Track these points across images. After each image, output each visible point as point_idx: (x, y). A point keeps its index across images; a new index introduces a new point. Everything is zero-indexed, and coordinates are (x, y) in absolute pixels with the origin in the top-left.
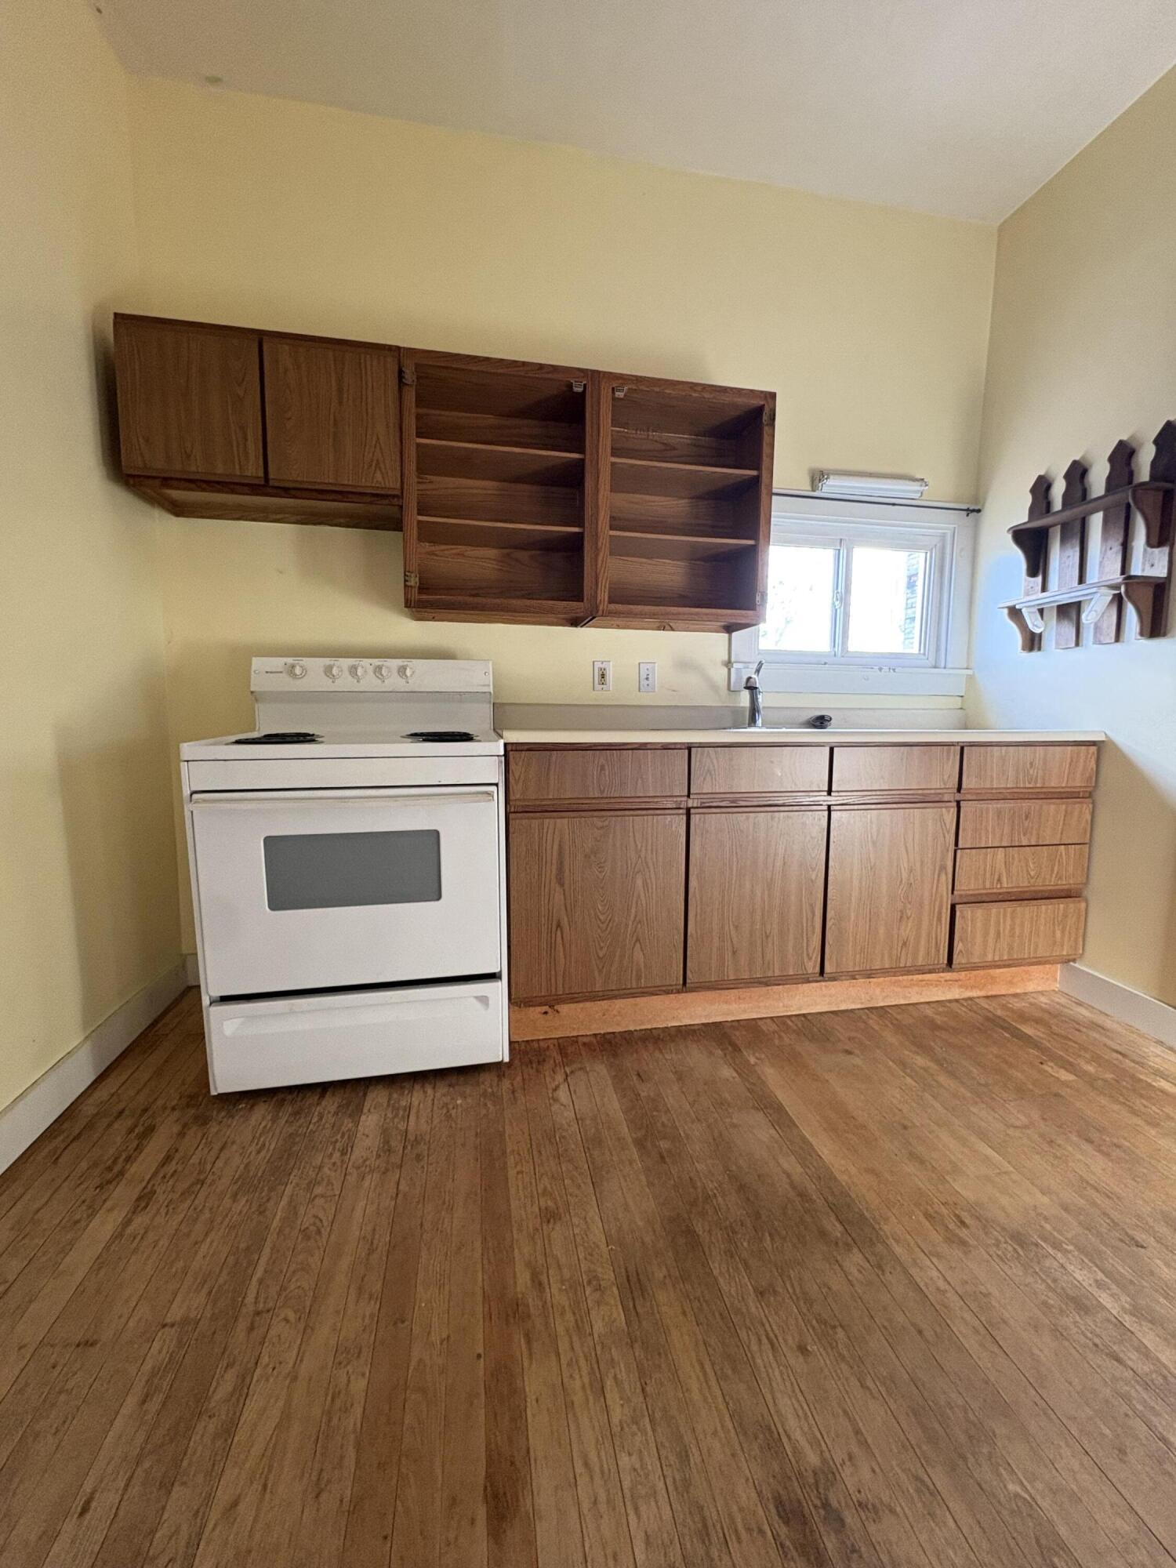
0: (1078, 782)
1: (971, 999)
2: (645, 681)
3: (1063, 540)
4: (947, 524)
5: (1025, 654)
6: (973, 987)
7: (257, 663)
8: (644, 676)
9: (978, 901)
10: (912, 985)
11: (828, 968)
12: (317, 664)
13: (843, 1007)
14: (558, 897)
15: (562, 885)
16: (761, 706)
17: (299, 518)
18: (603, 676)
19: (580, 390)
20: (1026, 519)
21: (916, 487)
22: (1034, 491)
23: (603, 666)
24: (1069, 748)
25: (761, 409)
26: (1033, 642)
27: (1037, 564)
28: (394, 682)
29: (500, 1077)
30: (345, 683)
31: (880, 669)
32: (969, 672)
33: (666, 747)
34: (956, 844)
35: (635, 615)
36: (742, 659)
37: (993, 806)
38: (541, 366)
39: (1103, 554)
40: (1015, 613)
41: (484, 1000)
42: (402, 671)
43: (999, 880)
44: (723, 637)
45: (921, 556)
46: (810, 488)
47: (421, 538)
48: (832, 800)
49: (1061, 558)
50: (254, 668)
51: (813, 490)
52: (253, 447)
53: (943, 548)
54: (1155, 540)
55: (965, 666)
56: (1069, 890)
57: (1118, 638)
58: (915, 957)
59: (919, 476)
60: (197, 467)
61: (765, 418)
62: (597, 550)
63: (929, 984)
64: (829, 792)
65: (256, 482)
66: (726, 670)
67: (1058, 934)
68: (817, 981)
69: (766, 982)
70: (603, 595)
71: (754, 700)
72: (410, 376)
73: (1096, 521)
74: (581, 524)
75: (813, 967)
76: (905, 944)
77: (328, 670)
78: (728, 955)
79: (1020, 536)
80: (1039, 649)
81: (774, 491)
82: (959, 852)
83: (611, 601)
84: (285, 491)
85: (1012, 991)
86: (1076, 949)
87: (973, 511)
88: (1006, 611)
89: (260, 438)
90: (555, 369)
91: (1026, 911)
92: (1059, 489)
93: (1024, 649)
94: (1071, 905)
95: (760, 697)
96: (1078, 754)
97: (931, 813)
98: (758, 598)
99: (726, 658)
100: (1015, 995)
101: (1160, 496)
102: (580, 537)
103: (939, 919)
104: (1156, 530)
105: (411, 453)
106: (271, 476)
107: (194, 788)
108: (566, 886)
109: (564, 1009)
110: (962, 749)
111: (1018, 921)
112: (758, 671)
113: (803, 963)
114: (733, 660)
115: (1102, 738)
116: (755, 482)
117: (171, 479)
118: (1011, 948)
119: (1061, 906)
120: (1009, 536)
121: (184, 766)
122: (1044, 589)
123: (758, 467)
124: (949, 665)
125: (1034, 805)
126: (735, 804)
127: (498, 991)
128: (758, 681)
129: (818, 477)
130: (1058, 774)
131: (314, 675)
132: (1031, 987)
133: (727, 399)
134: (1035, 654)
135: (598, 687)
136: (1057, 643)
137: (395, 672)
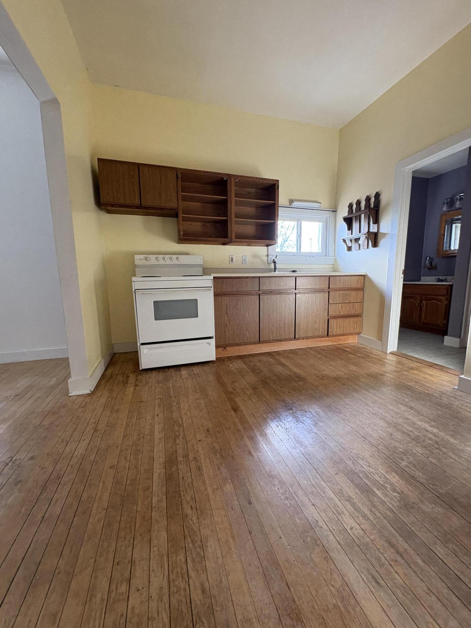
0: (359, 286)
1: (334, 345)
2: (244, 261)
3: (356, 221)
4: (328, 215)
5: (348, 252)
6: (335, 342)
7: (136, 256)
8: (244, 259)
9: (335, 317)
10: (319, 341)
11: (296, 336)
12: (153, 257)
13: (301, 348)
14: (226, 318)
15: (227, 315)
16: (277, 268)
17: (144, 214)
18: (232, 260)
19: (226, 179)
20: (347, 215)
21: (318, 205)
22: (349, 207)
23: (232, 257)
24: (357, 277)
25: (275, 185)
26: (349, 249)
27: (350, 227)
28: (175, 262)
29: (214, 364)
30: (161, 262)
31: (310, 257)
32: (335, 257)
33: (253, 277)
34: (329, 303)
35: (241, 242)
36: (271, 254)
37: (337, 293)
38: (215, 173)
39: (364, 225)
40: (344, 241)
41: (209, 344)
42: (177, 258)
43: (340, 312)
44: (266, 248)
45: (321, 223)
46: (289, 205)
47: (183, 221)
48: (296, 291)
49: (355, 226)
50: (135, 258)
51: (290, 205)
52: (137, 196)
53: (327, 221)
54: (374, 222)
55: (333, 255)
56: (358, 315)
57: (368, 248)
58: (319, 333)
59: (319, 201)
60: (122, 201)
61: (276, 187)
62: (232, 224)
63: (323, 341)
64: (296, 289)
65: (138, 205)
66: (267, 258)
67: (355, 327)
68: (293, 340)
69: (280, 341)
70: (234, 237)
71: (275, 266)
72: (180, 176)
73: (363, 216)
74: (227, 217)
75: (292, 336)
76: (316, 329)
77: (157, 258)
78: (271, 333)
79: (346, 219)
80: (351, 251)
81: (279, 205)
82: (329, 305)
83: (236, 238)
84: (146, 208)
85: (345, 343)
86: (360, 330)
87: (335, 211)
88: (342, 240)
89: (139, 193)
90: (219, 174)
91: (347, 320)
92: (354, 207)
93: (347, 250)
94: (359, 319)
95: (277, 265)
96: (359, 278)
97: (322, 294)
98: (276, 237)
99: (267, 254)
100: (346, 344)
101: (375, 211)
102: (226, 221)
103: (325, 323)
104: (375, 220)
105: (180, 197)
106: (142, 204)
107: (136, 289)
108: (228, 315)
109: (228, 349)
110: (329, 277)
111: (345, 323)
112: (276, 257)
113: (290, 335)
114: (269, 254)
115: (364, 274)
116: (274, 204)
117: (114, 205)
118: (343, 330)
119: (356, 319)
120: (343, 219)
121: (133, 282)
122: (352, 234)
123: (274, 200)
124: (329, 256)
125: (348, 292)
126: (271, 292)
127: (213, 341)
128: (276, 260)
129: (291, 201)
130: (354, 284)
131: (153, 260)
132: (350, 341)
133: (265, 182)
134: (350, 252)
135: (231, 263)
136: (355, 249)
137: (175, 258)
